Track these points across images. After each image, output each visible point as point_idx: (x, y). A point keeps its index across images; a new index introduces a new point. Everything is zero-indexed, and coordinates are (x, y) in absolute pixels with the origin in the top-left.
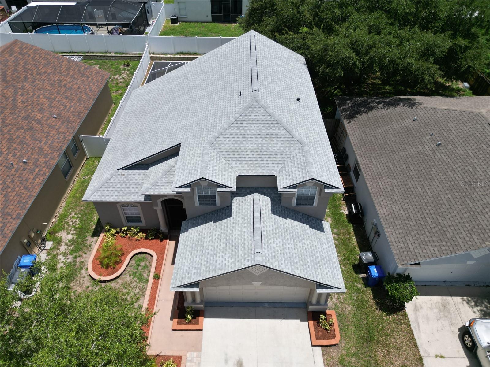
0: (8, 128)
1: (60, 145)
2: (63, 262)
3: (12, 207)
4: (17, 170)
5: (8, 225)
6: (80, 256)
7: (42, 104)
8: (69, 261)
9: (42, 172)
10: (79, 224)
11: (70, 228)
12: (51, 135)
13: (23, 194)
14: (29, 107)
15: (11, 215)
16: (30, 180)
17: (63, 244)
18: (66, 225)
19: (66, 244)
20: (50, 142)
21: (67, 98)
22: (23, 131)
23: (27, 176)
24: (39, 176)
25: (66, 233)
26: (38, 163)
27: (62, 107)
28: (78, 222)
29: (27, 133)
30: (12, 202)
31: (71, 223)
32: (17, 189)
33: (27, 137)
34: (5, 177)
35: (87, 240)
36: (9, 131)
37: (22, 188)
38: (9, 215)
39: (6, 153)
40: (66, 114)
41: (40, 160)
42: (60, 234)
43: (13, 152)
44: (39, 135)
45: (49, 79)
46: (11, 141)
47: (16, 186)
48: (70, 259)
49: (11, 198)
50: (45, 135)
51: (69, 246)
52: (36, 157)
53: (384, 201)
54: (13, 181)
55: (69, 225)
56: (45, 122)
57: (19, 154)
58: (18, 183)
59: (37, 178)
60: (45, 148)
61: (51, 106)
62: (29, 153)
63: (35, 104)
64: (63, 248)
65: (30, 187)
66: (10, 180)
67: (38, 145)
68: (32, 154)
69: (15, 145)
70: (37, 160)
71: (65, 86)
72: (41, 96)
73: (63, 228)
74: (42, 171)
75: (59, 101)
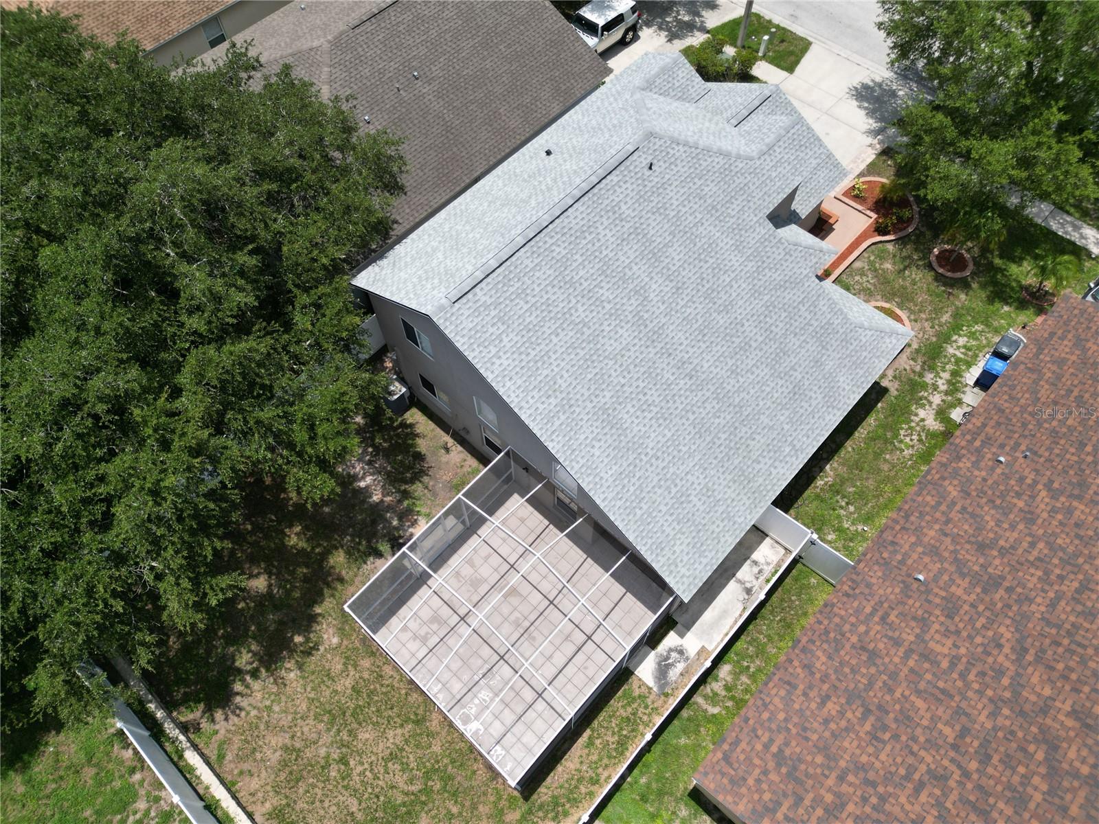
0: (1035, 553)
1: (920, 499)
2: (941, 378)
3: (1025, 380)
4: (1017, 445)
5: (1031, 355)
6: (914, 372)
7: (947, 633)
8: (932, 376)
9: (968, 437)
10: (902, 429)
11: (918, 428)
12: (937, 527)
13: (1006, 401)
14: (983, 620)
15: (1027, 368)
16: (992, 423)
17: (934, 407)
18: (924, 438)
19: (930, 403)
20: (943, 508)
21: (873, 655)
22: (1001, 543)
23: (998, 433)
24: (975, 430)
25: (926, 423)
26: (974, 459)
27: (892, 617)
28: (902, 432)
29: (991, 535)
30: (1025, 388)
31: (913, 437)
32: (1017, 409)
33: (993, 524)
34: (1038, 435)
35: (897, 390)
36: (1032, 545)
37: (1008, 411)
38: (1029, 368)
39: (1040, 487)
40: (890, 590)
41: (969, 465)
42: (936, 428)
43: (1024, 486)
44: (966, 527)
45: (912, 753)
46: (1029, 516)
47: (1019, 415)
48: (929, 378)
49: (1027, 396)
50: (950, 526)
51: (926, 398)
52: (976, 473)
53: (539, 111)
54: (1024, 425)
55: (919, 435)
56: (946, 565)
57: (1013, 482)
58: (1014, 420)
59: (978, 428)
60: (955, 493)
61: (924, 623)
62: (990, 482)
63: (964, 634)
64: (937, 399)
65: (993, 412)
66: (1030, 427)
67: (969, 501)
68: (985, 480)
69: (1021, 504)
70: (976, 465)
71: (867, 712)
72: (945, 664)
73: (932, 435)
74: (968, 441)
75: (897, 643)
